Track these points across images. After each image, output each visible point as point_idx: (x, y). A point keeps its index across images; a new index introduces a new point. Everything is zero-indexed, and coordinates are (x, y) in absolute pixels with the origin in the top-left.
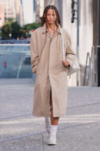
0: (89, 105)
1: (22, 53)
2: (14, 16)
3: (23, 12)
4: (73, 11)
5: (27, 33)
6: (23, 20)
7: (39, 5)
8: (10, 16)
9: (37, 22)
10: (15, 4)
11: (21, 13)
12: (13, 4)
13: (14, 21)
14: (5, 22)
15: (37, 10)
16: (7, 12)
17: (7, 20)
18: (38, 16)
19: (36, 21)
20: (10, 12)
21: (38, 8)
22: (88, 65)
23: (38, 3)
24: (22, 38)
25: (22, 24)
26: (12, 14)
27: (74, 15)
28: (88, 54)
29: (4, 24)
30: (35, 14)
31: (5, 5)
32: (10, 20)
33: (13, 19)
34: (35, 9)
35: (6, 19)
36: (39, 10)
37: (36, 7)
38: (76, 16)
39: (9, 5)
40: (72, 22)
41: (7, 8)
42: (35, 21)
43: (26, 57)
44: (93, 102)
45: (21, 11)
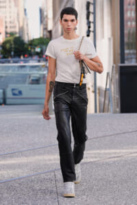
0: (111, 135)
1: (27, 74)
2: (17, 30)
3: (27, 25)
4: (89, 23)
5: (33, 50)
6: (28, 34)
7: (47, 16)
8: (12, 30)
9: (45, 37)
10: (18, 15)
11: (25, 26)
12: (16, 15)
13: (17, 35)
14: (6, 37)
15: (44, 23)
16: (8, 25)
17: (8, 35)
18: (45, 29)
19: (44, 35)
20: (12, 25)
21: (46, 19)
22: (108, 87)
23: (45, 13)
24: (26, 56)
25: (26, 39)
26: (15, 27)
27: (89, 27)
28: (108, 74)
29: (5, 39)
30: (42, 27)
31: (6, 17)
32: (12, 34)
33: (16, 33)
34: (41, 22)
35: (6, 33)
36: (47, 22)
37: (43, 18)
38: (92, 29)
39: (10, 17)
40: (88, 36)
41: (8, 20)
42: (42, 35)
43: (32, 78)
44: (115, 132)
45: (25, 23)
